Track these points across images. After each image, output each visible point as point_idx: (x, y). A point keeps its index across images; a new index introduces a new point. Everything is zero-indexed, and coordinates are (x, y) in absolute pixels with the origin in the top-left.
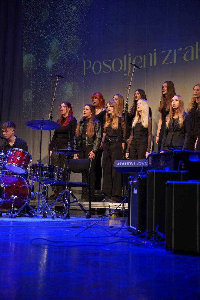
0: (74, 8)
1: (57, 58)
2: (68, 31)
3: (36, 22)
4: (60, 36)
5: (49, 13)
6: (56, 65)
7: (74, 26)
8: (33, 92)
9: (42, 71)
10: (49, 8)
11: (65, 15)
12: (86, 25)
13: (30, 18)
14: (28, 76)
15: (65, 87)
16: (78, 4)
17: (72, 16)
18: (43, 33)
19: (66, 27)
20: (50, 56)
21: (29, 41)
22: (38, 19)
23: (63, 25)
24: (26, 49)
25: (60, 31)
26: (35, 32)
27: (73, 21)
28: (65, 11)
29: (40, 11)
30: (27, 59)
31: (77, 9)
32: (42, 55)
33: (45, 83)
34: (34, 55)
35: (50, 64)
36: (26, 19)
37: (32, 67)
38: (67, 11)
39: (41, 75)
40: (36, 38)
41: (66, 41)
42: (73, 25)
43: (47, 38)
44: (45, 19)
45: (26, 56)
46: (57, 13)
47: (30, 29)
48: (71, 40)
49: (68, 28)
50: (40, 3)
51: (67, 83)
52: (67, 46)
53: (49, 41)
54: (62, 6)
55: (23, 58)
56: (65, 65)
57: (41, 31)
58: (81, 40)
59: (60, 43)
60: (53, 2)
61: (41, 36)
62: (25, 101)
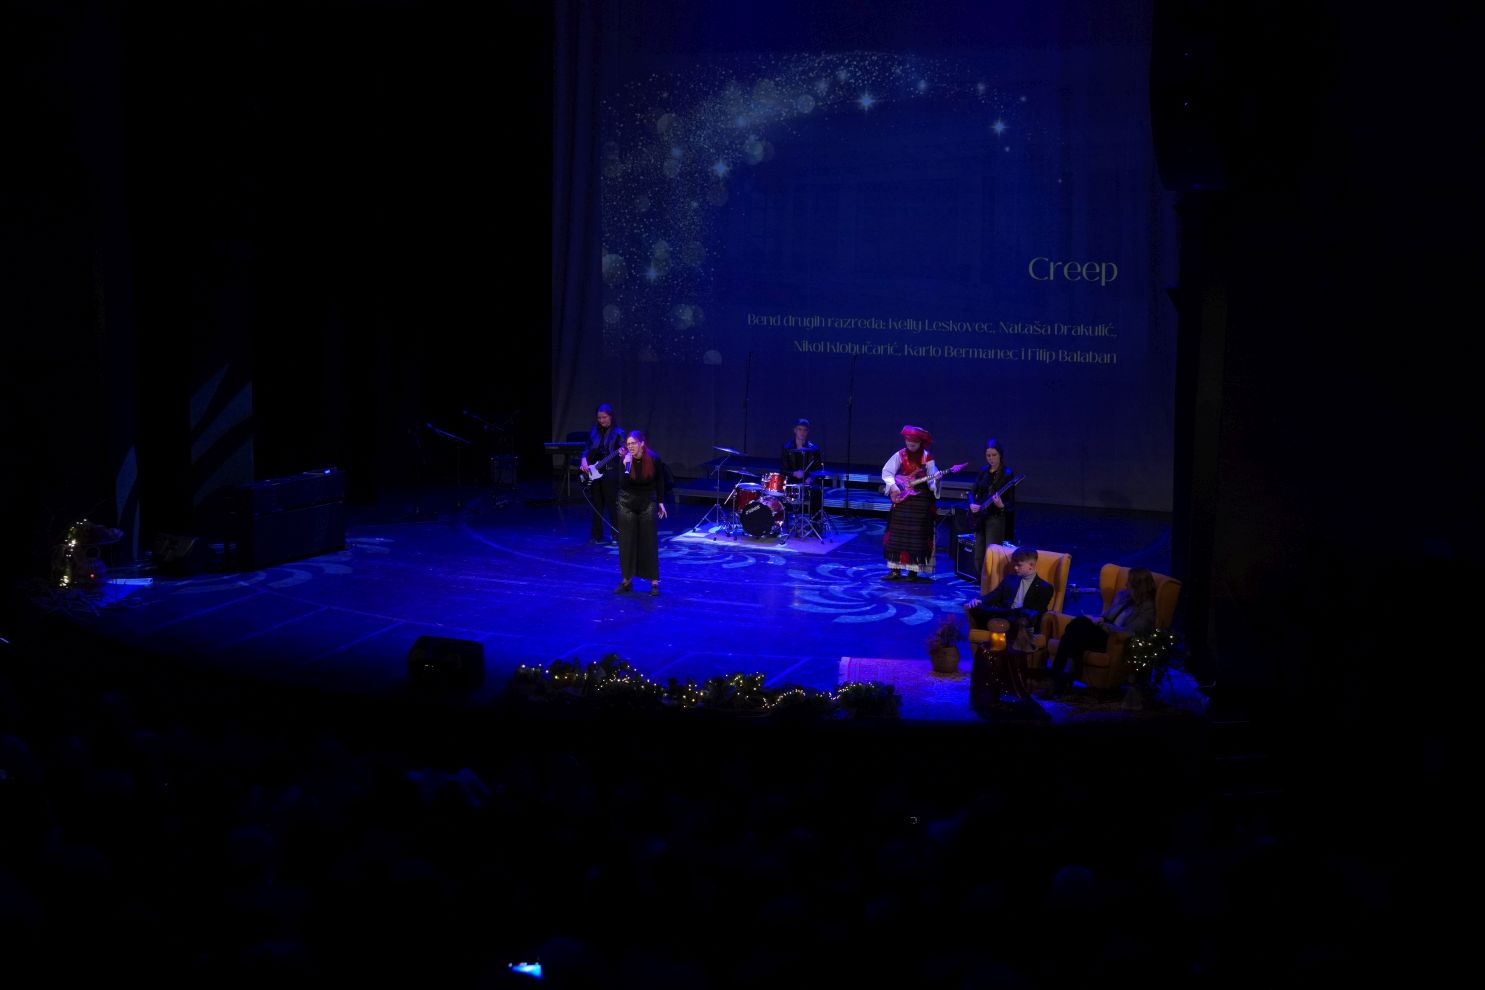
0: (695, 204)
1: (667, 268)
2: (684, 234)
3: (627, 211)
4: (671, 239)
6: (665, 279)
7: (694, 229)
9: (638, 282)
10: (650, 195)
11: (680, 211)
12: (715, 231)
13: (615, 203)
14: (611, 285)
15: (681, 311)
16: (701, 200)
17: (692, 214)
18: (640, 229)
19: (682, 228)
20: (652, 264)
21: (614, 236)
22: (630, 207)
23: (676, 224)
24: (607, 247)
25: (671, 232)
26: (625, 225)
27: (693, 222)
29: (633, 197)
30: (609, 261)
31: (700, 206)
32: (638, 260)
33: (644, 301)
34: (623, 258)
35: (652, 274)
36: (608, 204)
37: (619, 273)
38: (682, 206)
39: (637, 288)
40: (626, 234)
41: (681, 247)
42: (693, 226)
43: (647, 236)
44: (643, 210)
45: (608, 256)
46: (664, 206)
47: (615, 219)
48: (692, 247)
50: (633, 186)
51: (683, 306)
52: (683, 254)
53: (651, 242)
54: (673, 197)
55: (604, 259)
56: (680, 280)
57: (635, 225)
58: (707, 249)
59: (671, 249)
60: (657, 189)
61: (635, 231)
62: (607, 320)
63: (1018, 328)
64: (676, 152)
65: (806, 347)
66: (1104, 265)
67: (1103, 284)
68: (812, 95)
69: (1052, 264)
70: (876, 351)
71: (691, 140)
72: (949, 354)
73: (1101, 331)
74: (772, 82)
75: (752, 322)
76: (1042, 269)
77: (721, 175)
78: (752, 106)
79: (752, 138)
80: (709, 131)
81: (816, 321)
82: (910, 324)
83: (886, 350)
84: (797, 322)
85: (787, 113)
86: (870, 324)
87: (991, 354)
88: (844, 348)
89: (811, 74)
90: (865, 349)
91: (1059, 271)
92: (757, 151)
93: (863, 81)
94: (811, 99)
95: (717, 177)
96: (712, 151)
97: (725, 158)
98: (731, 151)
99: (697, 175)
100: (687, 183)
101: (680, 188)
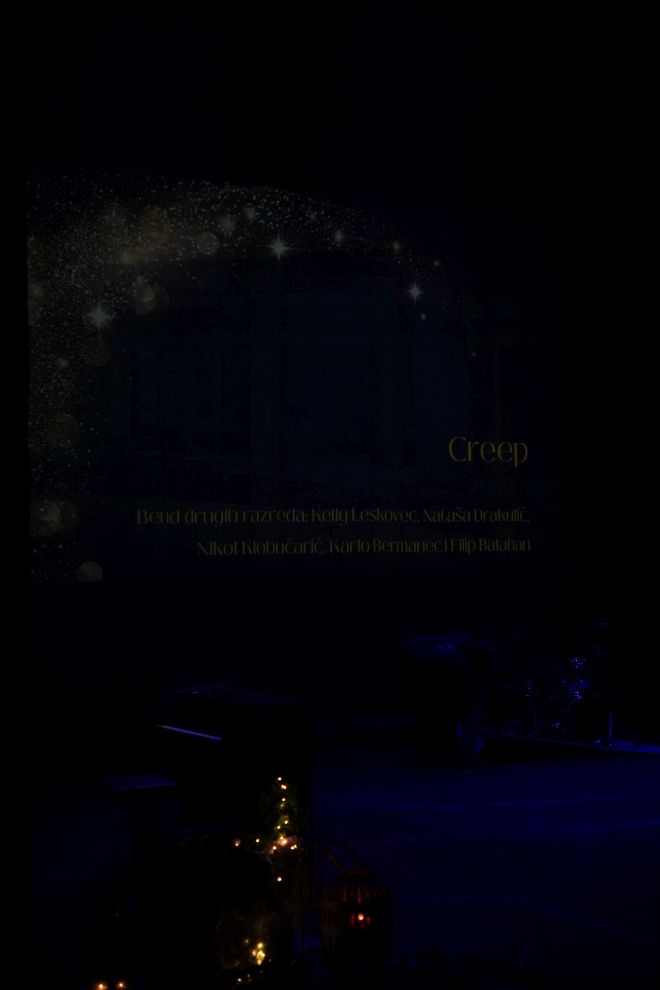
0: (64, 363)
7: (63, 396)
12: (94, 399)
16: (72, 357)
17: (59, 376)
27: (61, 386)
28: (39, 363)
31: (71, 366)
38: (43, 364)
42: (61, 393)
48: (57, 420)
49: (47, 396)
52: (46, 430)
54: (31, 352)
56: (40, 467)
58: (81, 424)
63: (441, 515)
65: (214, 549)
66: (516, 445)
67: (516, 465)
68: (216, 234)
69: (469, 443)
70: (298, 549)
71: (57, 275)
72: (377, 548)
73: (517, 515)
74: (165, 212)
75: (143, 520)
76: (460, 449)
77: (98, 325)
78: (140, 239)
79: (140, 279)
80: (84, 266)
81: (226, 516)
82: (336, 515)
83: (309, 547)
84: (200, 517)
85: (183, 252)
86: (291, 516)
87: (416, 547)
88: (261, 549)
89: (213, 208)
90: (285, 548)
91: (476, 451)
92: (148, 299)
93: (275, 223)
94: (215, 238)
96: (86, 292)
97: (106, 303)
98: (113, 294)
99: (65, 323)
100: (50, 333)
101: (41, 340)
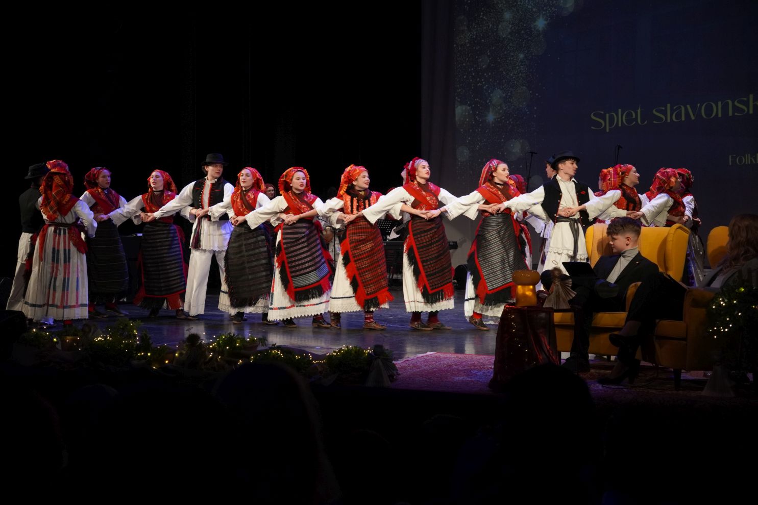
0: (521, 56)
1: (501, 111)
2: (514, 82)
3: (472, 69)
4: (503, 87)
5: (490, 60)
6: (499, 120)
7: (521, 76)
8: (469, 149)
9: (481, 125)
10: (489, 54)
11: (510, 63)
12: (537, 76)
13: (464, 64)
14: (462, 130)
15: (512, 145)
16: (526, 52)
17: (520, 64)
18: (481, 83)
19: (512, 77)
20: (491, 109)
21: (464, 91)
22: (475, 66)
23: (508, 74)
24: (459, 100)
25: (504, 81)
26: (471, 80)
27: (520, 71)
28: (509, 58)
29: (477, 57)
30: (460, 111)
31: (525, 57)
32: (481, 108)
33: (485, 140)
34: (470, 107)
35: (491, 117)
36: (459, 66)
37: (467, 120)
38: (512, 58)
39: (480, 130)
40: (473, 88)
41: (511, 92)
42: (520, 74)
43: (487, 87)
44: (484, 67)
45: (459, 107)
46: (499, 60)
47: (465, 77)
48: (519, 91)
49: (514, 77)
50: (477, 48)
51: (514, 140)
52: (513, 98)
53: (489, 91)
54: (506, 53)
55: (456, 109)
56: (511, 120)
57: (478, 79)
58: (531, 92)
59: (504, 95)
60: (493, 48)
61: (479, 84)
62: (459, 159)
64: (507, 16)
71: (519, 3)
77: (540, 29)
92: (570, 4)
95: (539, 31)
96: (534, 10)
97: (544, 14)
98: (548, 7)
99: (523, 32)
100: (515, 39)
101: (511, 44)
